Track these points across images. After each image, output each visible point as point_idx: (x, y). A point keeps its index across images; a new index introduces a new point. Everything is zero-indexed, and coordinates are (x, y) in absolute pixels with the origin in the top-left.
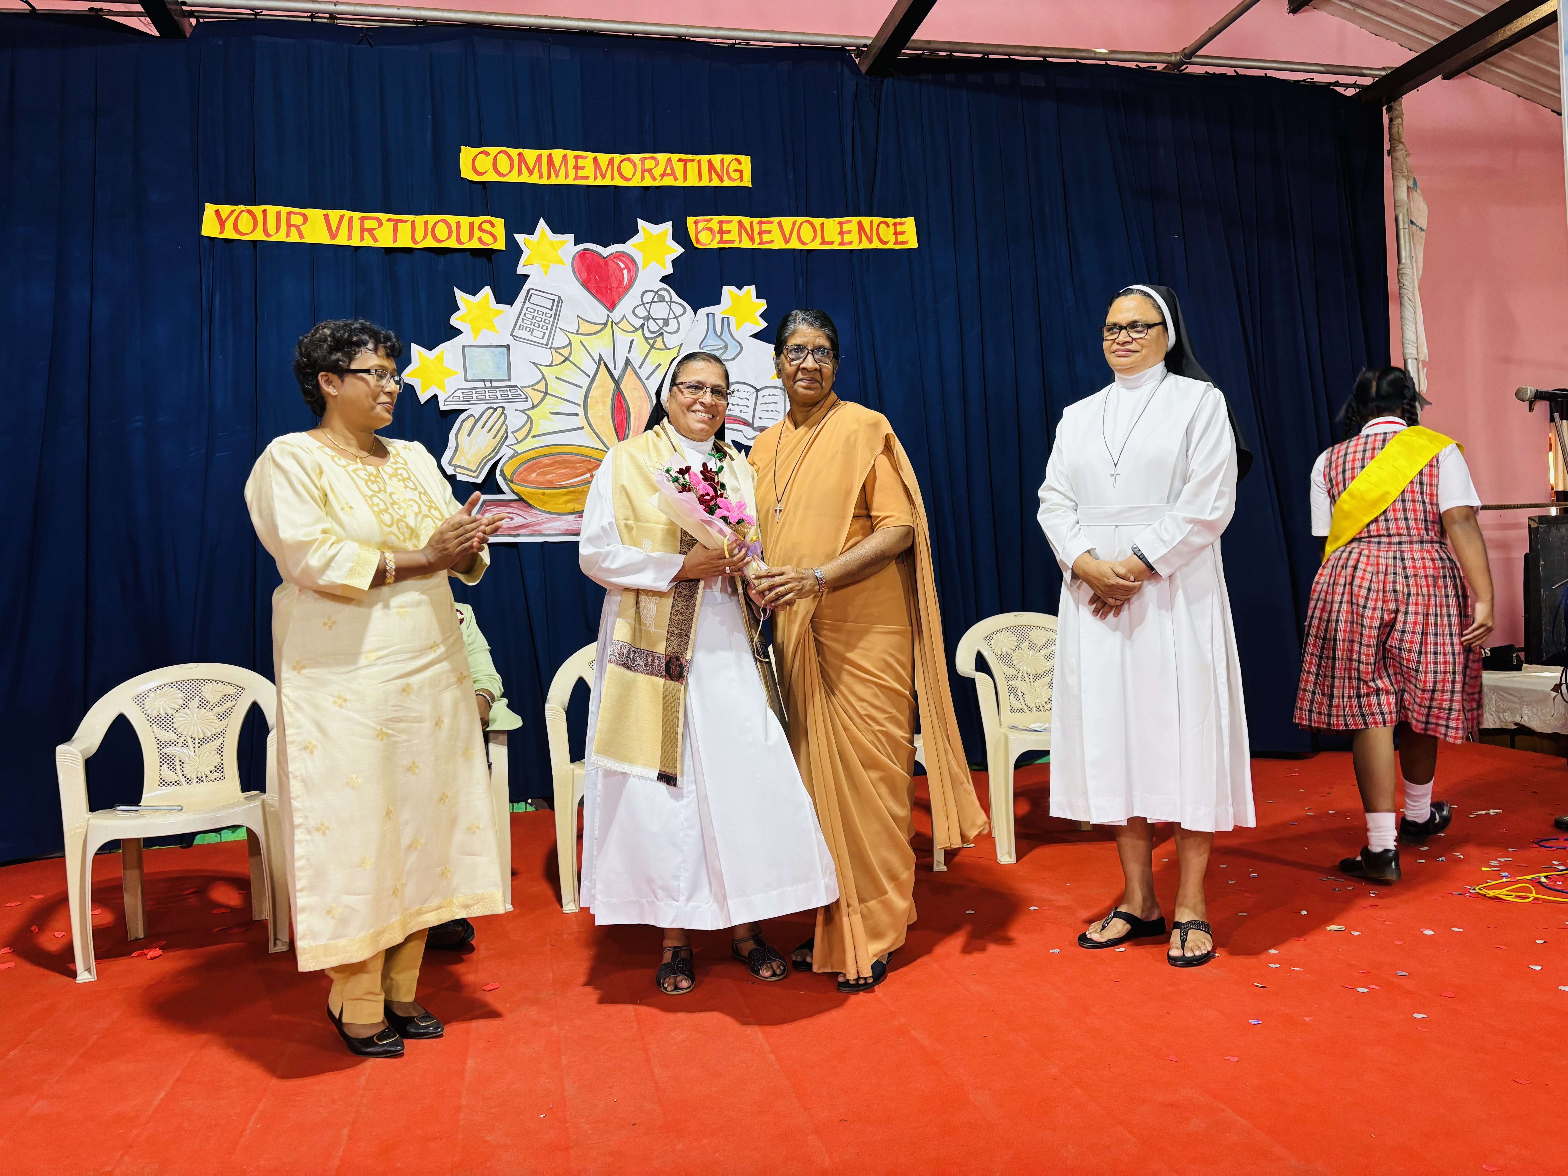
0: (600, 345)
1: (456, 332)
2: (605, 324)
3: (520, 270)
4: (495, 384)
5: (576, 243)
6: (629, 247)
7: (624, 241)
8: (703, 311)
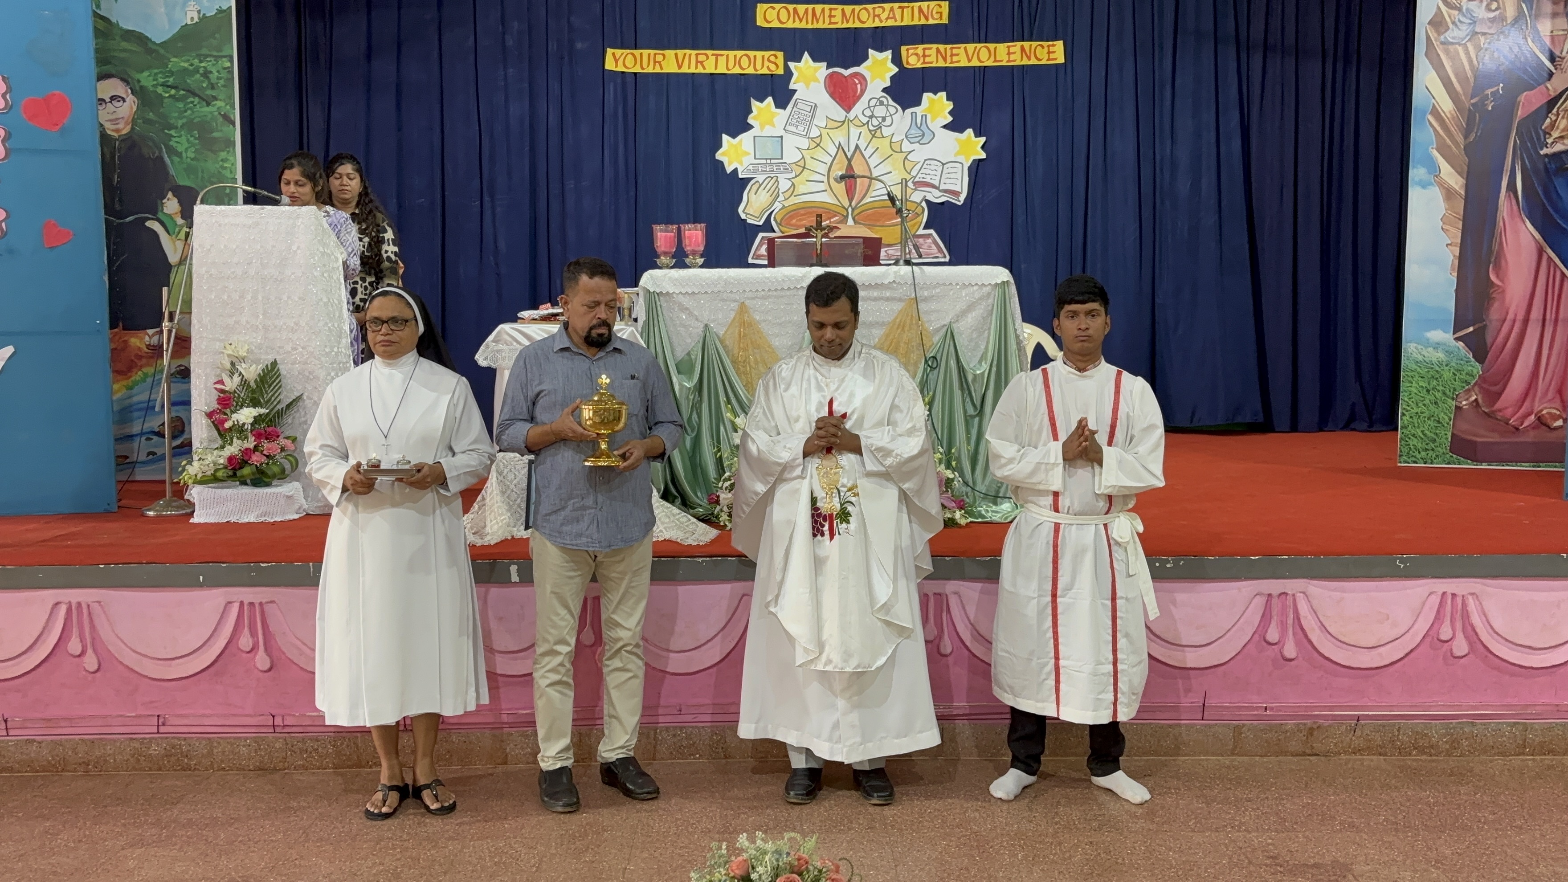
0: (839, 136)
1: (750, 127)
2: (844, 122)
3: (792, 86)
4: (773, 161)
5: (827, 68)
6: (861, 69)
7: (859, 65)
8: (909, 111)
